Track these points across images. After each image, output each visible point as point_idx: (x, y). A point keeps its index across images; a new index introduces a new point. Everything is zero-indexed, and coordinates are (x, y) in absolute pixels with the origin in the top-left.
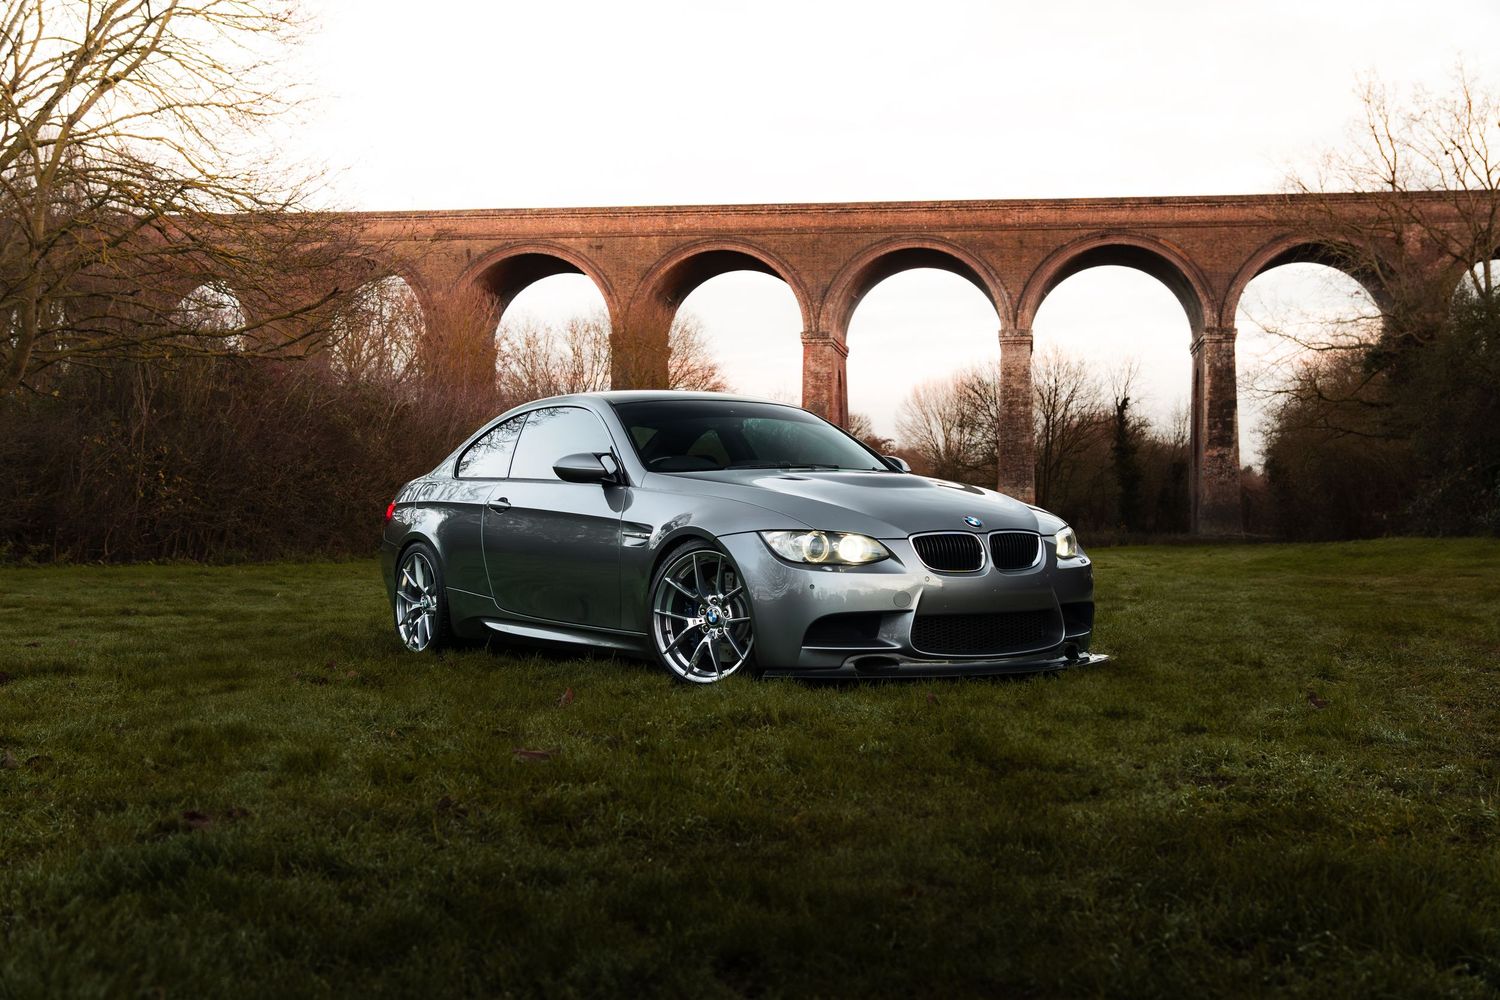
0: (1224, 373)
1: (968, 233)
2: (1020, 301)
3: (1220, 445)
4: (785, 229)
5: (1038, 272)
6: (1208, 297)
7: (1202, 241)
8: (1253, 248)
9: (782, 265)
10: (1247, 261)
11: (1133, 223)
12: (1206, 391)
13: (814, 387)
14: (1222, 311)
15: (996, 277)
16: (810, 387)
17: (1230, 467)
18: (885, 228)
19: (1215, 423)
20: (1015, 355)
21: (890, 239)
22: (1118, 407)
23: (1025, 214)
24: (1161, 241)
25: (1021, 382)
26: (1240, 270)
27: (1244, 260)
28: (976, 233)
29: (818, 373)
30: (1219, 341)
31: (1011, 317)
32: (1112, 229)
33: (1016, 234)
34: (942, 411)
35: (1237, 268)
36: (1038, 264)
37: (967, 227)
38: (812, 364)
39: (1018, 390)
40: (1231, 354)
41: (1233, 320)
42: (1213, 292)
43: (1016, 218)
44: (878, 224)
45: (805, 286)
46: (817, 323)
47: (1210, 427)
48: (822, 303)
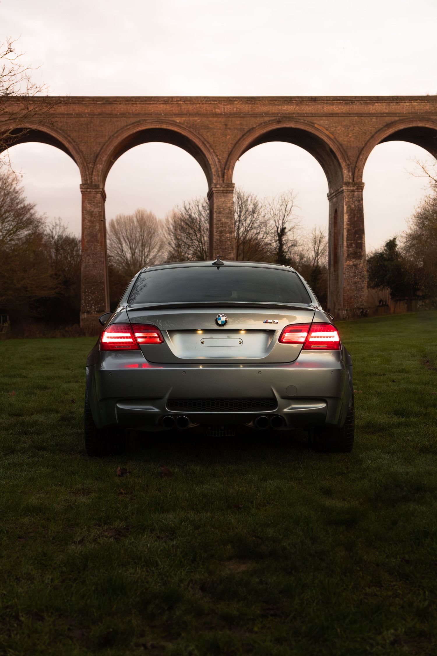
0: (356, 212)
1: (191, 119)
2: (226, 164)
3: (354, 258)
4: (67, 114)
5: (237, 145)
6: (346, 162)
7: (342, 125)
8: (373, 131)
9: (66, 138)
10: (370, 139)
11: (298, 113)
12: (345, 223)
13: (90, 221)
14: (354, 171)
15: (210, 148)
16: (87, 221)
17: (361, 272)
18: (136, 114)
19: (351, 244)
20: (223, 200)
21: (139, 121)
22: (278, 234)
23: (228, 107)
24: (316, 126)
25: (227, 218)
26: (366, 144)
27: (368, 138)
28: (197, 118)
29: (93, 212)
30: (353, 191)
31: (220, 175)
32: (285, 117)
33: (223, 120)
34: (129, 237)
35: (364, 143)
36: (237, 139)
37: (190, 114)
38: (88, 205)
39: (226, 223)
40: (360, 199)
41: (361, 177)
42: (349, 160)
43: (223, 109)
44: (131, 112)
45: (82, 152)
46: (91, 179)
47: (348, 247)
48: (95, 163)
